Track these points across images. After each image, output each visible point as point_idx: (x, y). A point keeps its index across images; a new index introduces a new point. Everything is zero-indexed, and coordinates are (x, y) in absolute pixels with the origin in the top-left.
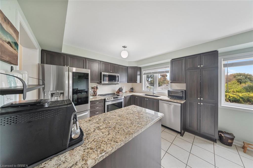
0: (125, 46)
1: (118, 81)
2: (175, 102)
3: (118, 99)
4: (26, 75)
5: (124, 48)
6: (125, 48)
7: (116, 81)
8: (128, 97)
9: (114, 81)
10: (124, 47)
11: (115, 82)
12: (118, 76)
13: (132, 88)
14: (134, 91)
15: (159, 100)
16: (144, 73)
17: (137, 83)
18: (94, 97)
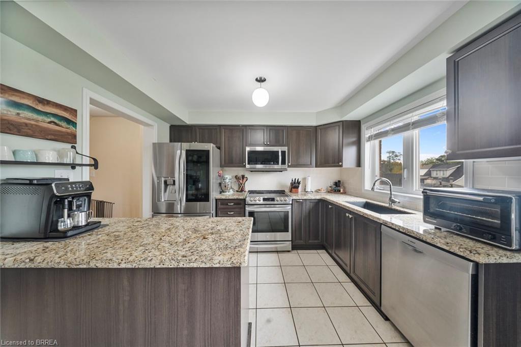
0: (261, 78)
1: (283, 162)
2: (439, 245)
3: (276, 202)
4: (71, 153)
5: (259, 83)
6: (262, 84)
7: (278, 164)
8: (308, 202)
9: (272, 163)
10: (261, 80)
11: (276, 167)
12: (283, 153)
13: (339, 181)
14: (342, 191)
15: (381, 224)
16: (367, 136)
17: (341, 166)
18: (240, 193)
